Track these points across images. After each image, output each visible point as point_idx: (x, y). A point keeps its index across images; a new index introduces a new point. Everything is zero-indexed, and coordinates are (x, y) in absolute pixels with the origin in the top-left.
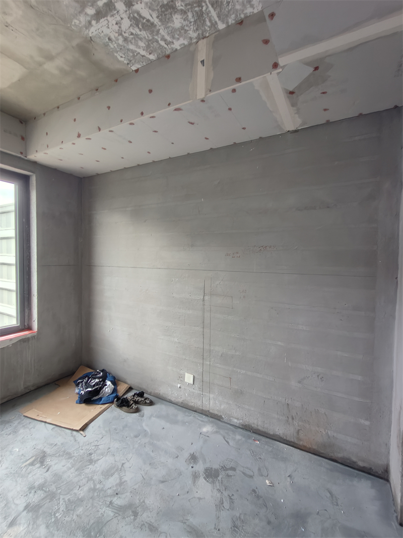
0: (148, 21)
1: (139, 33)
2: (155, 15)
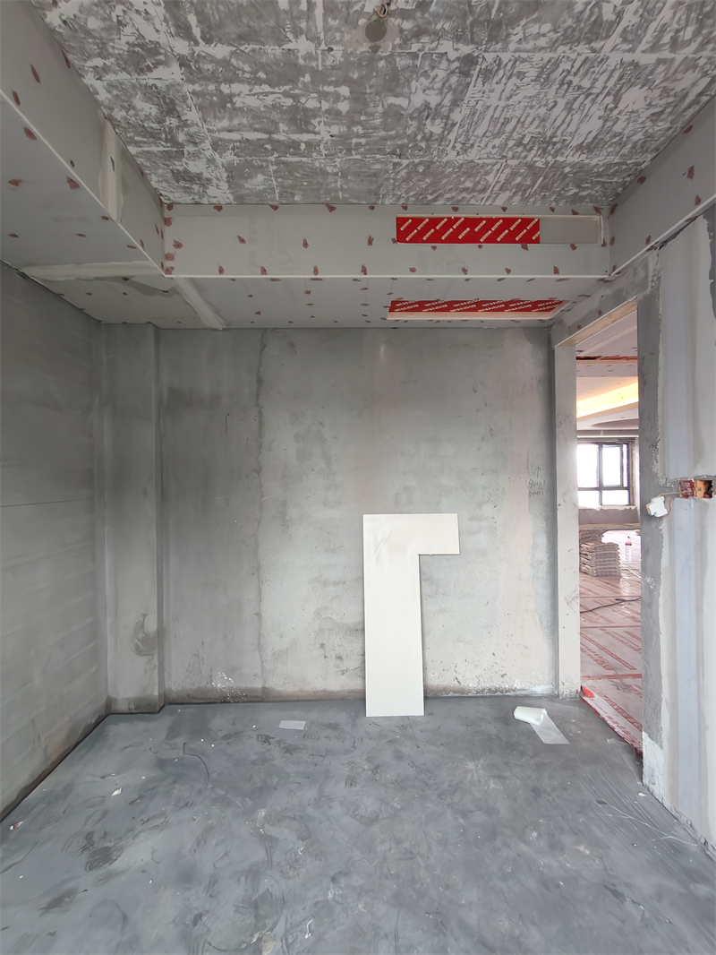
0: (150, 69)
1: (124, 39)
2: (159, 84)
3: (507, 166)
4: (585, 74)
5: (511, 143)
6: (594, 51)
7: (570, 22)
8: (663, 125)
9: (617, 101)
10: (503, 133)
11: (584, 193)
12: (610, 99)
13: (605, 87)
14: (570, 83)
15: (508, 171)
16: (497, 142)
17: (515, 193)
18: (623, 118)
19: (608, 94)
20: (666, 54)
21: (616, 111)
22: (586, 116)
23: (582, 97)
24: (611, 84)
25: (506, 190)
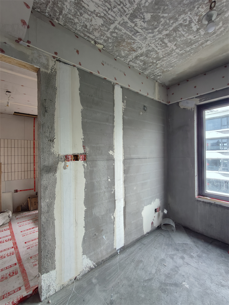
4: (119, 10)
6: (127, 14)
7: (143, 11)
9: (100, 17)
12: (102, 15)
13: (109, 14)
14: (119, 5)
19: (105, 15)
20: (111, 30)
21: (94, 16)
22: (99, 6)
23: (110, 7)
24: (110, 16)
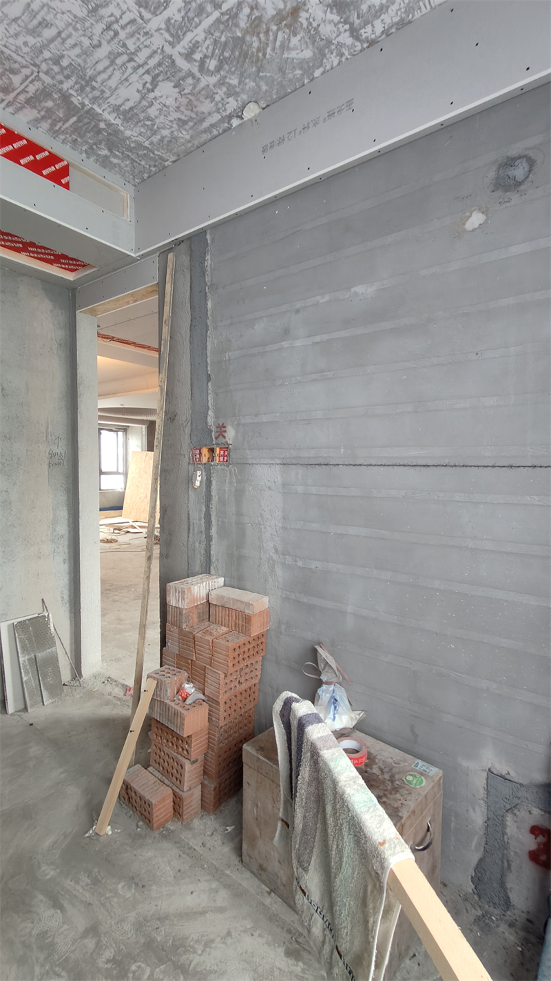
3: (38, 78)
4: (132, 35)
5: (47, 54)
6: (142, 18)
8: (185, 135)
9: (155, 84)
10: (39, 35)
11: (115, 161)
12: (148, 78)
13: (146, 63)
14: (116, 34)
15: (38, 85)
16: (31, 41)
17: (43, 118)
18: (157, 106)
19: (148, 72)
20: (195, 70)
21: (152, 95)
22: (126, 80)
23: (125, 58)
24: (152, 62)
25: (35, 107)
